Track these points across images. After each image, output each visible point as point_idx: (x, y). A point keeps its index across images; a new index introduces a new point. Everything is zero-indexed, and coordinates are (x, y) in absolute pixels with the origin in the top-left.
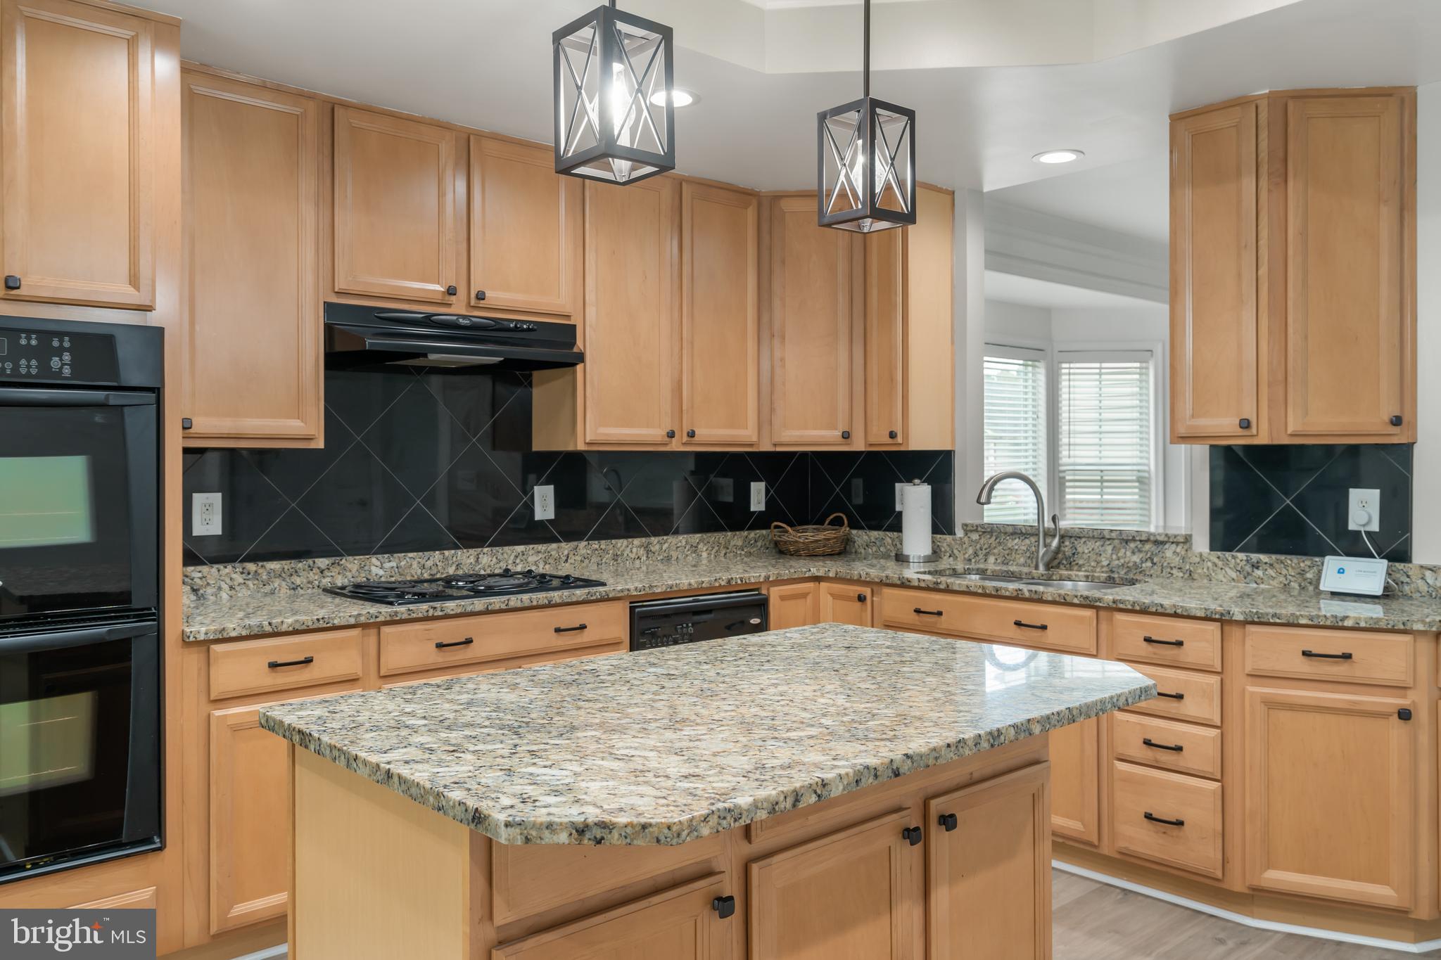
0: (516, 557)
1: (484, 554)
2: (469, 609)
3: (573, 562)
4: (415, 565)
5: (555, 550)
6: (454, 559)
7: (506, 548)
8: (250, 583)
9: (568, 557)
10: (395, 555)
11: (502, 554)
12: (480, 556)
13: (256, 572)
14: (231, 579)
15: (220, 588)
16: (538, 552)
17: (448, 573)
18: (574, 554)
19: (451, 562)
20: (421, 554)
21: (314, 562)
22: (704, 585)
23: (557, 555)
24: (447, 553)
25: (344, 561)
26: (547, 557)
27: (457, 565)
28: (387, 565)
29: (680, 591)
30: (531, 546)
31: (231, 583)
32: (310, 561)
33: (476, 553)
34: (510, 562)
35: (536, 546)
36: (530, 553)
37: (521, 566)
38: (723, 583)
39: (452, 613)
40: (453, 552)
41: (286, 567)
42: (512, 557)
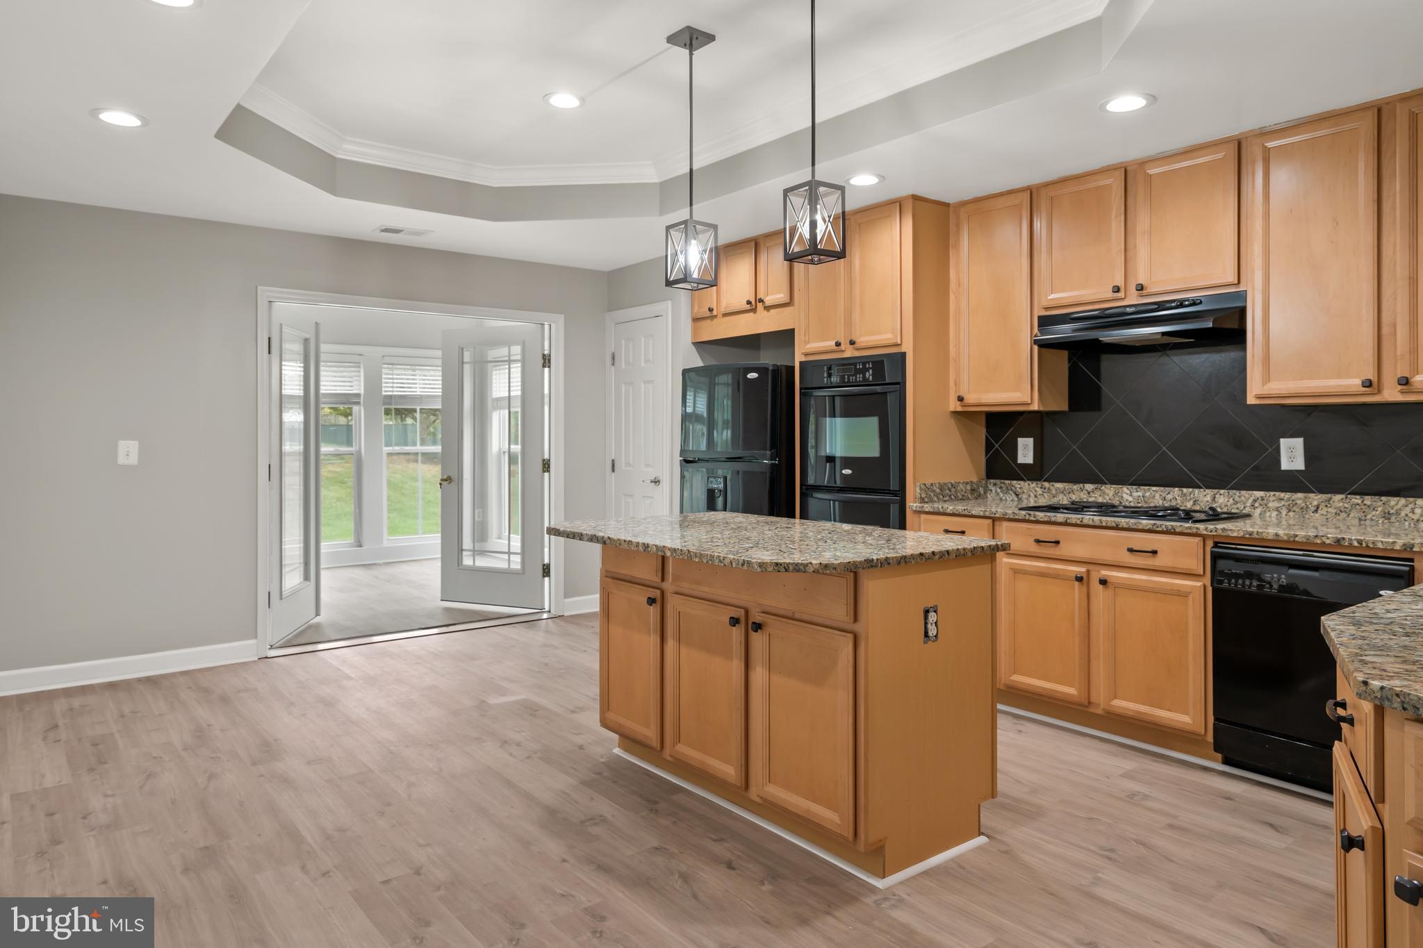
0: (1255, 501)
1: (1221, 494)
2: (1053, 519)
3: (1325, 513)
4: (1157, 496)
5: (1301, 499)
6: (1192, 496)
7: (1243, 492)
8: (1045, 494)
9: (1318, 508)
10: (1141, 487)
11: (1240, 497)
12: (1217, 496)
13: (1049, 488)
14: (1036, 491)
15: (1029, 496)
16: (1281, 499)
17: (1185, 506)
18: (1326, 506)
19: (1189, 498)
20: (1162, 488)
21: (1084, 486)
22: (1297, 539)
23: (1304, 505)
24: (1185, 490)
25: (1103, 488)
26: (1291, 505)
27: (1195, 501)
28: (1135, 494)
29: (1263, 539)
30: (1272, 493)
31: (1035, 493)
32: (1081, 485)
33: (1212, 493)
34: (1248, 504)
35: (1277, 494)
36: (1271, 499)
37: (1260, 509)
38: (1328, 542)
39: (1041, 520)
40: (1191, 490)
41: (1066, 487)
42: (1250, 501)
